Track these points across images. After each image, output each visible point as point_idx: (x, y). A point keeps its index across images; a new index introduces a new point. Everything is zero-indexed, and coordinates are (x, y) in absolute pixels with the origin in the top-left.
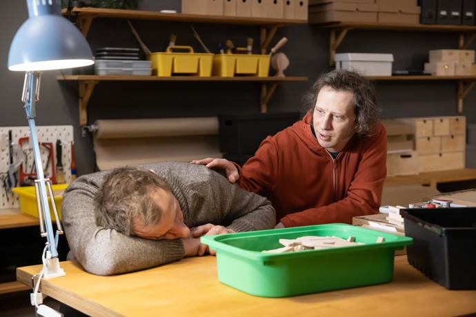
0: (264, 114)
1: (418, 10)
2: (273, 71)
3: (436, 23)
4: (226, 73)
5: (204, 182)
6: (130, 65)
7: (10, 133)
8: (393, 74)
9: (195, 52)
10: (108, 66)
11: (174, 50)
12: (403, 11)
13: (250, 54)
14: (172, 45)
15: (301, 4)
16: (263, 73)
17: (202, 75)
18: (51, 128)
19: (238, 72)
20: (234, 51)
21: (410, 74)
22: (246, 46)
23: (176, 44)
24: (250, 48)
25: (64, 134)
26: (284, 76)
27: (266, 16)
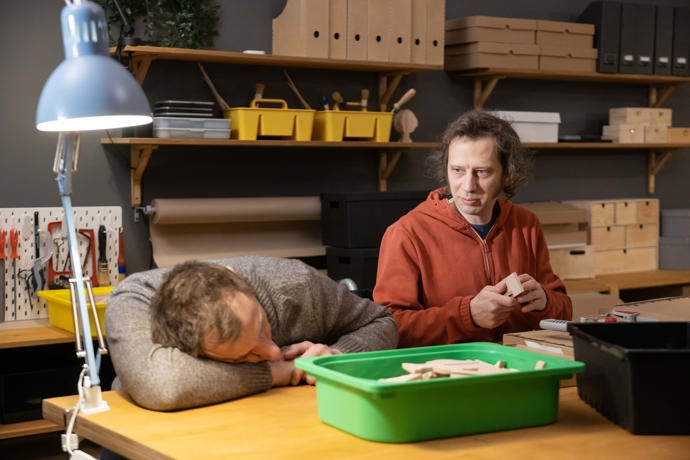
0: (384, 193)
1: (593, 53)
2: (396, 134)
3: (619, 72)
4: (332, 136)
5: (300, 285)
6: (201, 125)
7: (36, 216)
8: (560, 141)
9: (289, 107)
10: (171, 125)
11: (261, 105)
12: (573, 55)
13: (365, 111)
14: (259, 98)
15: (435, 43)
16: (383, 136)
17: (299, 138)
18: (93, 210)
19: (348, 135)
20: (343, 107)
21: (582, 141)
22: (359, 100)
23: (264, 97)
24: (364, 103)
25: (110, 218)
26: (410, 141)
27: (387, 60)
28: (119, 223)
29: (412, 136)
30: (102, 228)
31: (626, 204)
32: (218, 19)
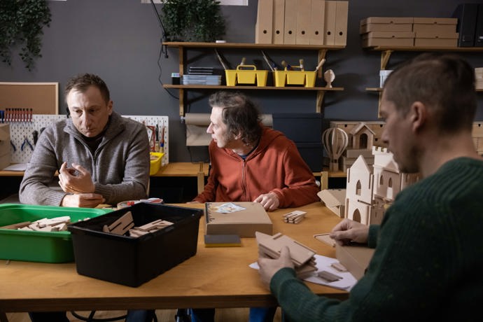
0: (318, 114)
1: (457, 35)
2: (320, 81)
3: (474, 46)
4: (279, 84)
6: (205, 79)
9: (257, 69)
10: (189, 79)
11: (243, 68)
12: (439, 37)
13: (303, 71)
14: (242, 65)
15: (341, 34)
16: (310, 84)
19: (288, 83)
20: (290, 69)
22: (299, 65)
23: (244, 64)
24: (301, 66)
26: (331, 87)
27: (308, 44)
28: (167, 125)
29: (332, 84)
30: (157, 126)
31: (479, 125)
32: (224, 27)
